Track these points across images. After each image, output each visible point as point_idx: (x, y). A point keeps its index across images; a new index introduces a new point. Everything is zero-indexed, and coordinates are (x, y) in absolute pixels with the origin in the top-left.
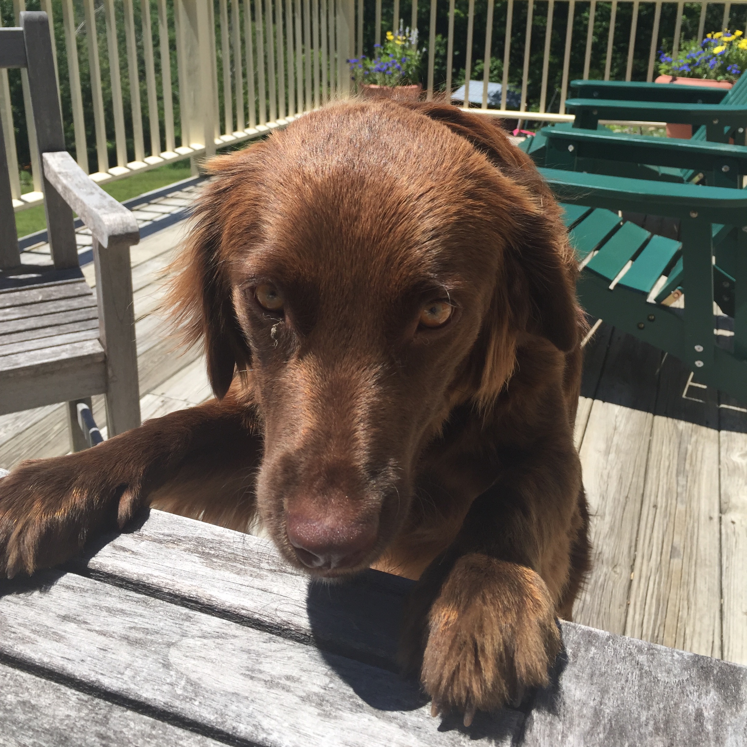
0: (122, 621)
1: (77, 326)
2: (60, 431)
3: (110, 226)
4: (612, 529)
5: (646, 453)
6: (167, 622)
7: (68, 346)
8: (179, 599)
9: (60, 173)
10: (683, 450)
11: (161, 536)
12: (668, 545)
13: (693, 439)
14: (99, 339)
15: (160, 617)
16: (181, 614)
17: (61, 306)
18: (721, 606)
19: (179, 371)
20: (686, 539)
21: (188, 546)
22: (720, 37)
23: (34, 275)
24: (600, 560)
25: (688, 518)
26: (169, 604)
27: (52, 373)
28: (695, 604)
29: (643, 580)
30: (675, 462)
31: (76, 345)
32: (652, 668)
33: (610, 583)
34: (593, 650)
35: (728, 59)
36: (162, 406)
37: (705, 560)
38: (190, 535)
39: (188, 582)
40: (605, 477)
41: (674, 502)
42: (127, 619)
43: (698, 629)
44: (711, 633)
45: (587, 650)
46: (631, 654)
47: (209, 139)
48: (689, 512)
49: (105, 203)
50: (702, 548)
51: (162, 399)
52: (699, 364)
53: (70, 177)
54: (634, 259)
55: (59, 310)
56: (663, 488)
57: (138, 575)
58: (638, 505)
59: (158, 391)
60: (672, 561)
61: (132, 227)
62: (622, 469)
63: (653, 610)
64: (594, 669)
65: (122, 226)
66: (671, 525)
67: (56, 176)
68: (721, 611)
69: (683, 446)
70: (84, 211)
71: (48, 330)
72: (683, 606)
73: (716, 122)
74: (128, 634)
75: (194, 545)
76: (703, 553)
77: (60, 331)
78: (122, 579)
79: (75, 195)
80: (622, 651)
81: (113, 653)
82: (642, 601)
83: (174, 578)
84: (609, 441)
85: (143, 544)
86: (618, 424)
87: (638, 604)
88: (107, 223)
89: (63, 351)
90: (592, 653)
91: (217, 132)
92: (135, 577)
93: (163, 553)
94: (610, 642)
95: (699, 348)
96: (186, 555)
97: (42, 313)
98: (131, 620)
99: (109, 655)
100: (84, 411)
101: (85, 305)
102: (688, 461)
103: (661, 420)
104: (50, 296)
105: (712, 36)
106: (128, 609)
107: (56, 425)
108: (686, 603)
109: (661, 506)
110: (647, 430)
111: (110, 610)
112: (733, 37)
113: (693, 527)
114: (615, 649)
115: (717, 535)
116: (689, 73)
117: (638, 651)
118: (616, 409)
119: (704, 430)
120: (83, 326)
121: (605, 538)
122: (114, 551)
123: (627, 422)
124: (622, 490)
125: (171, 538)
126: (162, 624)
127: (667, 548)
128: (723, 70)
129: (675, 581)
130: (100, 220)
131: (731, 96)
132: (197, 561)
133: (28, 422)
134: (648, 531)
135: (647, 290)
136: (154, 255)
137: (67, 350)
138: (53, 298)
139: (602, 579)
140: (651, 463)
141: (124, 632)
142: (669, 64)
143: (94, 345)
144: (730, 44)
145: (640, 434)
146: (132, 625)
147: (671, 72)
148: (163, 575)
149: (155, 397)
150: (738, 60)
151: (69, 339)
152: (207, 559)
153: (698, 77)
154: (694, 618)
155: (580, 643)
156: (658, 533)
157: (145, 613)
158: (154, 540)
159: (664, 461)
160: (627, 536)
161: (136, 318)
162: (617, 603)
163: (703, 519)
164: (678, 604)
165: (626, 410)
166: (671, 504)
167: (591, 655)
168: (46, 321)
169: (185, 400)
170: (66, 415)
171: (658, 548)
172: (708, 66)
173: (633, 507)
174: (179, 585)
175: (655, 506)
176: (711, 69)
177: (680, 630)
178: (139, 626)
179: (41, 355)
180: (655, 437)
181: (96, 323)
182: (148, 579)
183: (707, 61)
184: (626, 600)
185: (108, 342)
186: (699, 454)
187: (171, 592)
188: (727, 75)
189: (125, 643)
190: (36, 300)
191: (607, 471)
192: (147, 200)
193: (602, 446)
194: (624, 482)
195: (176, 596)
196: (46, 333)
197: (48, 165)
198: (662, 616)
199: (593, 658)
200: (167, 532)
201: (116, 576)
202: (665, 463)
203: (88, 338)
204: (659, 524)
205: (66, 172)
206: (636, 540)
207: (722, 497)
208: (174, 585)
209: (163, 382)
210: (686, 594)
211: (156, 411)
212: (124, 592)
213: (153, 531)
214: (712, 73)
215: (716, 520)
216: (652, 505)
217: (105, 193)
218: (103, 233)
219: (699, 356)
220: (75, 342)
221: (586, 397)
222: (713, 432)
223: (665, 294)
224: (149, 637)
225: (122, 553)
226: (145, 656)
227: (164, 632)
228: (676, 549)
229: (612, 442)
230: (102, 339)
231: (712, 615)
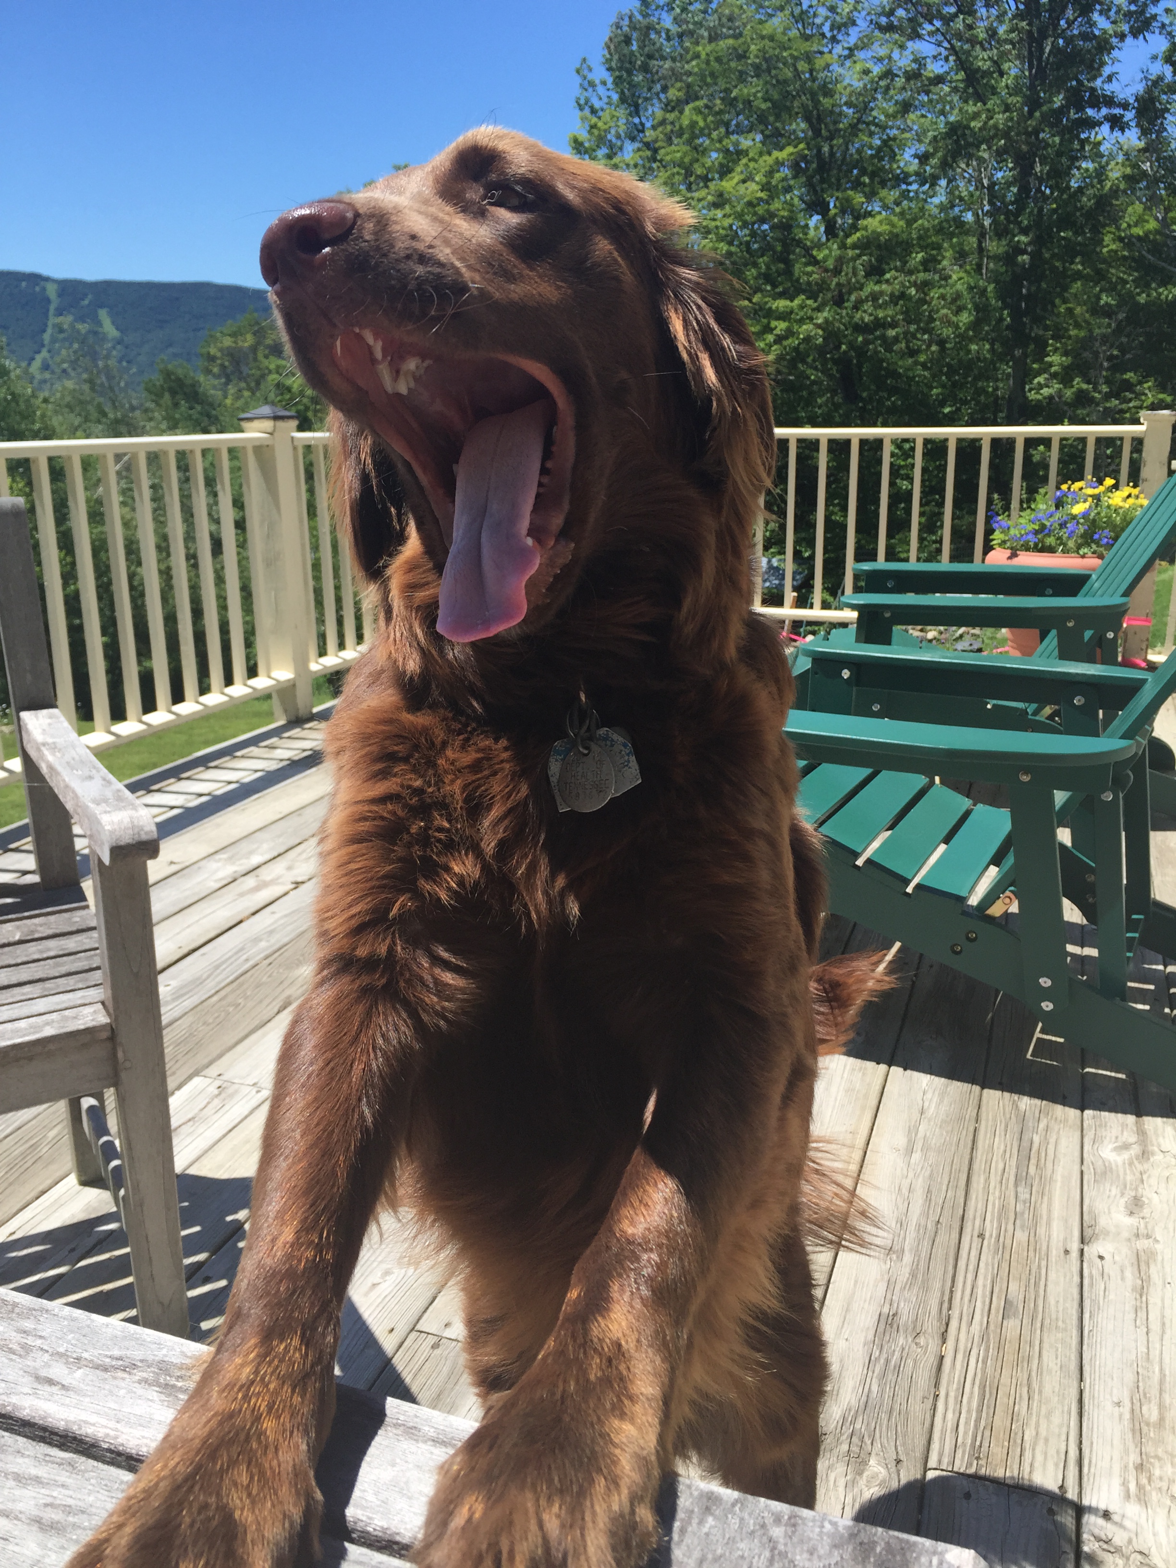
0: (34, 1494)
1: (71, 982)
2: (57, 1140)
3: (112, 832)
4: (913, 1275)
5: (969, 1151)
6: (99, 1496)
7: (54, 1016)
8: (123, 1458)
9: (44, 744)
10: (1025, 1144)
11: (108, 1360)
12: (999, 1298)
13: (1042, 1125)
14: (103, 1003)
15: (90, 1487)
16: (122, 1482)
17: (49, 950)
18: (1081, 1392)
19: (246, 1036)
20: (1027, 1286)
21: (145, 1375)
22: (1081, 489)
23: (9, 900)
24: (895, 1326)
25: (1031, 1253)
26: (106, 1467)
27: (31, 1059)
28: (1040, 1392)
29: (960, 1356)
30: (1014, 1163)
31: (67, 1013)
32: (789, 1548)
33: (910, 1362)
34: (710, 1520)
35: (1094, 521)
36: (217, 1096)
37: (1057, 1319)
38: (150, 1358)
39: (138, 1432)
40: (905, 1191)
41: (1010, 1227)
42: (43, 1491)
43: (1043, 1432)
44: (1064, 1437)
45: (701, 1522)
46: (763, 1526)
47: (301, 663)
48: (1032, 1244)
49: (109, 794)
50: (1052, 1300)
51: (218, 1083)
52: (1048, 1006)
53: (60, 750)
54: (947, 840)
55: (45, 956)
56: (994, 1205)
57: (67, 1421)
58: (955, 1235)
59: (213, 1071)
60: (1005, 1322)
61: (146, 833)
62: (931, 1176)
63: (975, 1404)
64: (706, 1550)
65: (131, 832)
66: (1005, 1266)
67: (39, 750)
68: (1081, 1401)
69: (1026, 1137)
70: (77, 805)
71: (27, 989)
72: (1021, 1397)
73: (1070, 624)
74: (41, 1514)
75: (154, 1372)
76: (1053, 1308)
77: (45, 989)
78: (44, 1429)
79: (64, 781)
80: (752, 1522)
81: (17, 1544)
82: (958, 1389)
83: (118, 1426)
84: (912, 1131)
85: (79, 1373)
86: (926, 1104)
87: (952, 1394)
88: (108, 827)
89: (47, 1024)
90: (707, 1525)
91: (313, 651)
92: (62, 1425)
93: (107, 1387)
94: (737, 1508)
95: (1045, 982)
96: (140, 1390)
97: (19, 961)
98: (47, 1492)
99: (11, 1547)
100: (91, 1108)
101: (87, 947)
102: (1033, 1161)
103: (992, 1096)
104: (33, 932)
105: (1069, 488)
106: (45, 1475)
107: (51, 1129)
108: (1025, 1390)
109: (991, 1236)
110: (971, 1112)
111: (18, 1478)
112: (1101, 489)
113: (1039, 1267)
114: (742, 1519)
115: (1077, 1279)
116: (1036, 545)
117: (774, 1521)
118: (923, 1081)
119: (1059, 1110)
120: (81, 981)
121: (903, 1289)
122: (36, 1385)
123: (941, 1101)
124: (931, 1212)
125: (121, 1363)
126: (91, 1499)
127: (998, 1303)
128: (1088, 539)
129: (1010, 1357)
130: (99, 823)
131: (1095, 582)
132: (156, 1398)
133: (8, 1126)
134: (970, 1277)
135: (963, 894)
136: (212, 850)
137: (53, 1021)
138: (36, 936)
139: (897, 1355)
140: (976, 1166)
141: (35, 1512)
142: (1006, 530)
143: (95, 1012)
144: (1097, 498)
145: (961, 1119)
146: (49, 1500)
147: (1008, 544)
148: (104, 1422)
149: (208, 1081)
150: (1110, 523)
151: (57, 1003)
152: (169, 1395)
153: (1051, 550)
154: (1038, 1416)
155: (692, 1511)
156: (985, 1278)
157: (69, 1481)
158: (97, 1367)
159: (997, 1162)
160: (937, 1285)
161: (160, 965)
162: (920, 1395)
163: (1054, 1253)
164: (1013, 1392)
165: (939, 1082)
166: (1006, 1231)
167: (705, 1530)
168: (24, 974)
169: (254, 1085)
170: (64, 1116)
171: (984, 1303)
172: (1065, 535)
173: (946, 1238)
174: (124, 1436)
175: (981, 1236)
176: (1069, 537)
177: (1016, 1434)
178: (58, 1502)
179: (12, 1031)
180: (983, 1123)
181: (97, 976)
182: (80, 1429)
183: (1063, 525)
184: (933, 1390)
185: (116, 1008)
186: (1051, 1147)
187: (112, 1447)
188: (1094, 546)
189: (35, 1528)
190: (11, 940)
191: (909, 1181)
192: (204, 762)
193: (901, 1141)
194: (933, 1198)
195: (119, 1454)
196: (23, 994)
197: (27, 731)
198: (987, 1414)
199: (707, 1534)
200: (116, 1353)
201: (36, 1424)
202: (998, 1165)
203: (87, 1002)
204: (987, 1264)
205: (54, 743)
206: (951, 1292)
207: (1085, 1217)
208: (116, 1438)
209: (220, 1056)
210: (1026, 1376)
211: (208, 1103)
212: (43, 1449)
213: (96, 1353)
214: (1071, 544)
215: (1075, 1254)
216: (976, 1234)
217: (110, 777)
218: (103, 843)
219: (1046, 994)
220: (66, 1009)
221: (878, 1063)
222: (1073, 1113)
223: (991, 897)
224: (71, 1519)
225: (47, 1388)
226: (63, 1547)
227: (94, 1510)
228: (1011, 1303)
229: (916, 1135)
230: (107, 1003)
231: (1066, 1409)
